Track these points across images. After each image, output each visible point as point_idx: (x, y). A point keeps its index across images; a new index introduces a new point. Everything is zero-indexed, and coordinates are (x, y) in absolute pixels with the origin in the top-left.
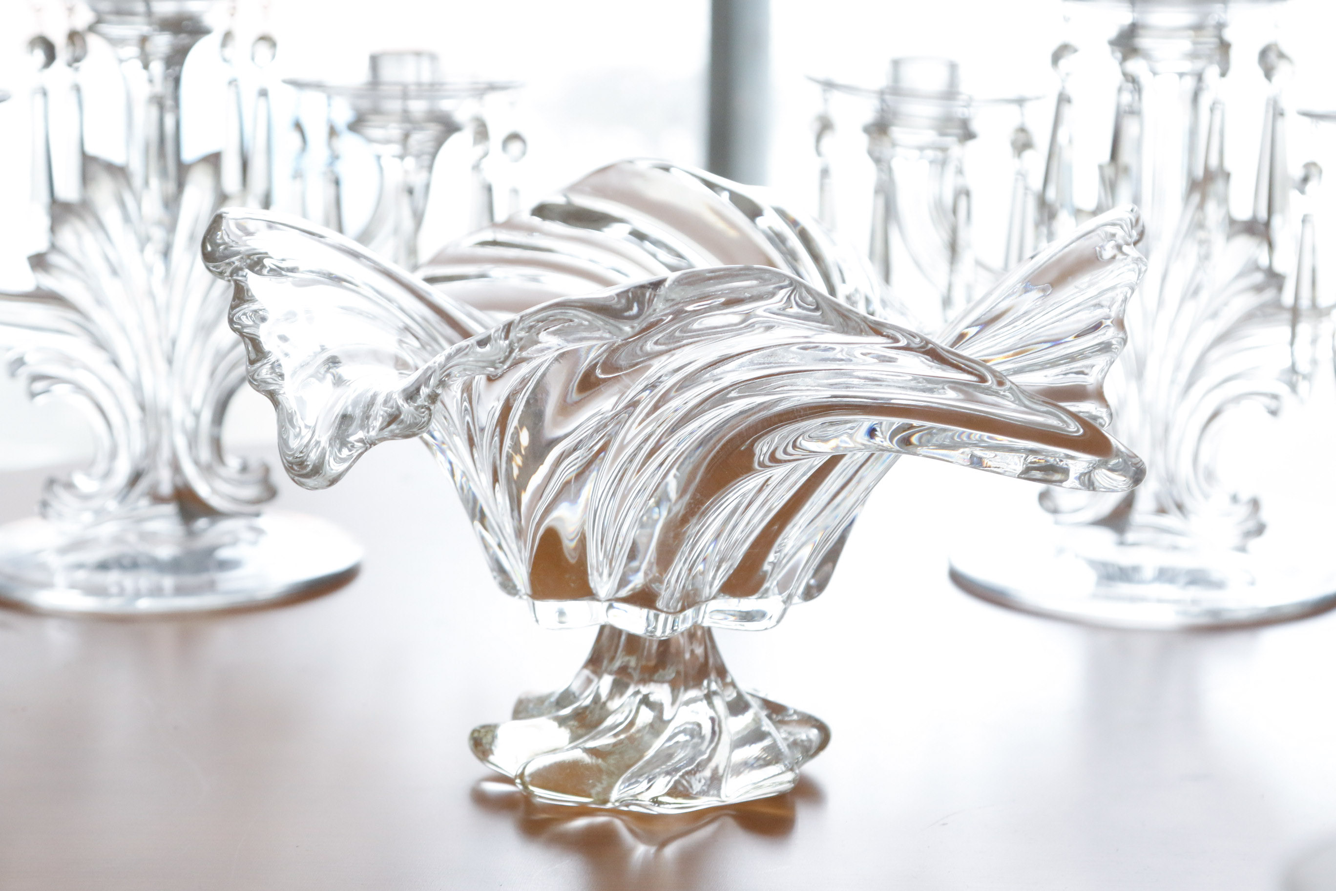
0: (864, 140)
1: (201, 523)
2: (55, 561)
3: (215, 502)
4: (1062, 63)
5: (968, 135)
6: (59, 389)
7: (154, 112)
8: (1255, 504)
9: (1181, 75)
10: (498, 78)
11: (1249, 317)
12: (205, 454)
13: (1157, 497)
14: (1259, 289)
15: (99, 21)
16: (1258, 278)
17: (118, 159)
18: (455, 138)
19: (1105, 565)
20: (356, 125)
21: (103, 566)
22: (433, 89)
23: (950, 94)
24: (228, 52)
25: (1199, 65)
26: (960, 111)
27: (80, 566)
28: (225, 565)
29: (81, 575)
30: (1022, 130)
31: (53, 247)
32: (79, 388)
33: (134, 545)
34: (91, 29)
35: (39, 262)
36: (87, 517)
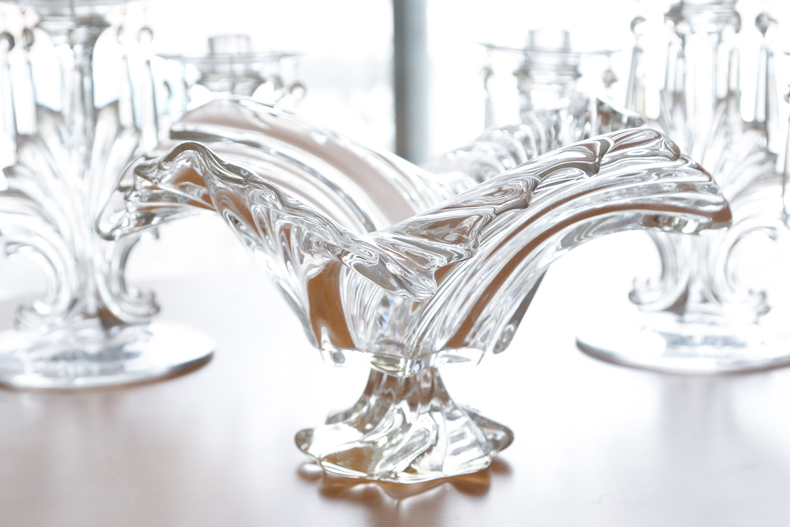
0: (514, 81)
1: (115, 330)
2: (25, 357)
3: (123, 317)
4: (637, 27)
5: (577, 75)
6: (24, 250)
7: (77, 76)
8: (764, 295)
9: (710, 33)
10: (288, 49)
11: (758, 180)
12: (116, 288)
13: (702, 293)
14: (762, 163)
15: (42, 19)
16: (761, 156)
17: (55, 106)
18: (262, 87)
19: (671, 335)
20: (202, 81)
21: (55, 359)
22: (248, 57)
23: (565, 50)
24: (122, 37)
25: (720, 26)
26: (572, 60)
27: (41, 359)
28: (130, 356)
29: (41, 365)
30: (609, 71)
31: (18, 163)
32: (36, 249)
33: (73, 345)
34: (37, 26)
35: (9, 172)
36: (44, 329)
